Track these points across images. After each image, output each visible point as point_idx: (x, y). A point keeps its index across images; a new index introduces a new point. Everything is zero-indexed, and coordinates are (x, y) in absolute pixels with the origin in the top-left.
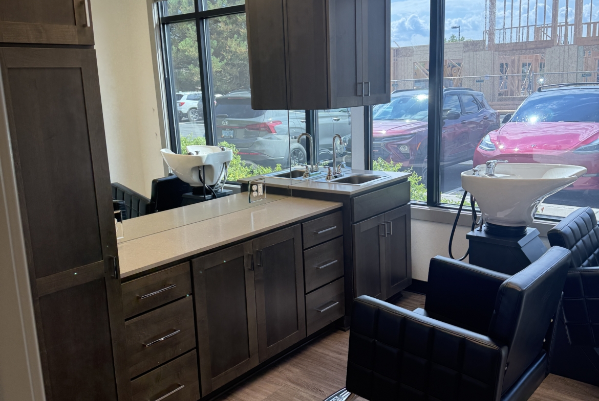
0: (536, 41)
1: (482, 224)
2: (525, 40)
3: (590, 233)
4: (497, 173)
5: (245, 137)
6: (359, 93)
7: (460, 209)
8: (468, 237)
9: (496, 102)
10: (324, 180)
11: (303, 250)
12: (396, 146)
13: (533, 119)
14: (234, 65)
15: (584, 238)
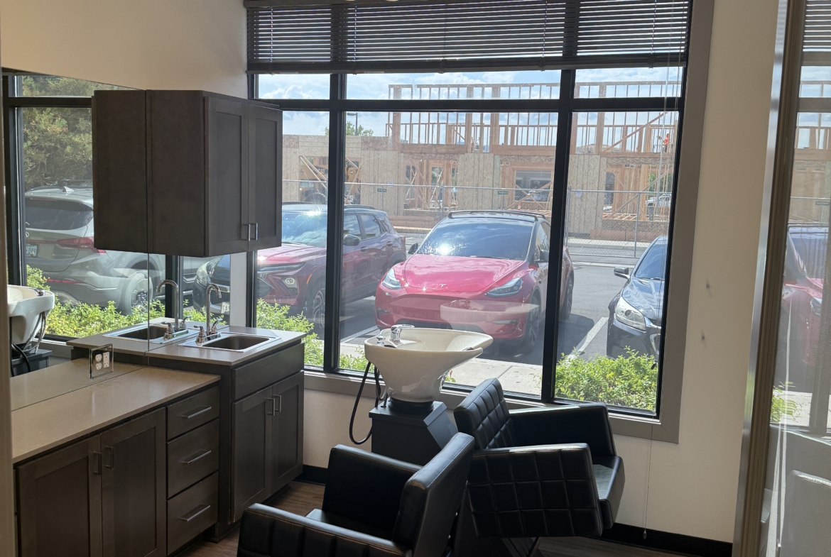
0: (447, 145)
1: (387, 398)
2: (435, 142)
3: (497, 408)
4: (403, 339)
5: (55, 257)
6: (244, 237)
7: (365, 377)
8: (371, 415)
9: (401, 217)
10: (192, 342)
11: (167, 441)
12: (280, 278)
13: (445, 249)
14: (41, 149)
15: (491, 414)
